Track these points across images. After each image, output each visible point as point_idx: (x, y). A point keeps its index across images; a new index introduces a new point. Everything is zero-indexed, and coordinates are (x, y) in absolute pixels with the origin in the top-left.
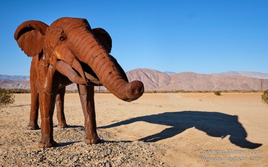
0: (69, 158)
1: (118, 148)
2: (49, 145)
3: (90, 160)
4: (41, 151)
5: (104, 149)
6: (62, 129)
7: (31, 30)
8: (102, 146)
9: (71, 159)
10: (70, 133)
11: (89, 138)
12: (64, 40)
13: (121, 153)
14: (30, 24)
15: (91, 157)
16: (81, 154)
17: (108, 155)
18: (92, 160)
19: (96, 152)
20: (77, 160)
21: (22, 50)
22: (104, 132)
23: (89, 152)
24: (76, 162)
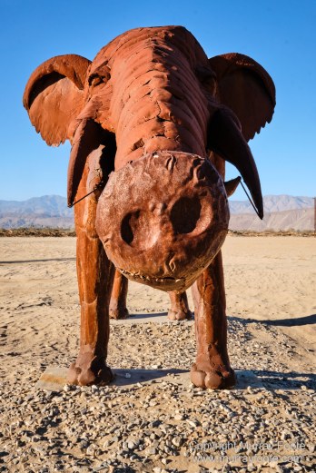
0: (117, 433)
1: (285, 414)
2: (86, 378)
3: (176, 451)
4: (58, 394)
5: (235, 414)
6: (176, 322)
7: (57, 80)
8: (235, 403)
9: (120, 438)
10: (191, 335)
11: (200, 367)
12: (101, 82)
13: (287, 437)
14: (51, 66)
15: (183, 441)
16: (157, 424)
17: (243, 440)
18: (183, 451)
19: (206, 420)
20: (137, 447)
21: (38, 131)
22: (281, 338)
23: (185, 418)
24: (131, 451)
